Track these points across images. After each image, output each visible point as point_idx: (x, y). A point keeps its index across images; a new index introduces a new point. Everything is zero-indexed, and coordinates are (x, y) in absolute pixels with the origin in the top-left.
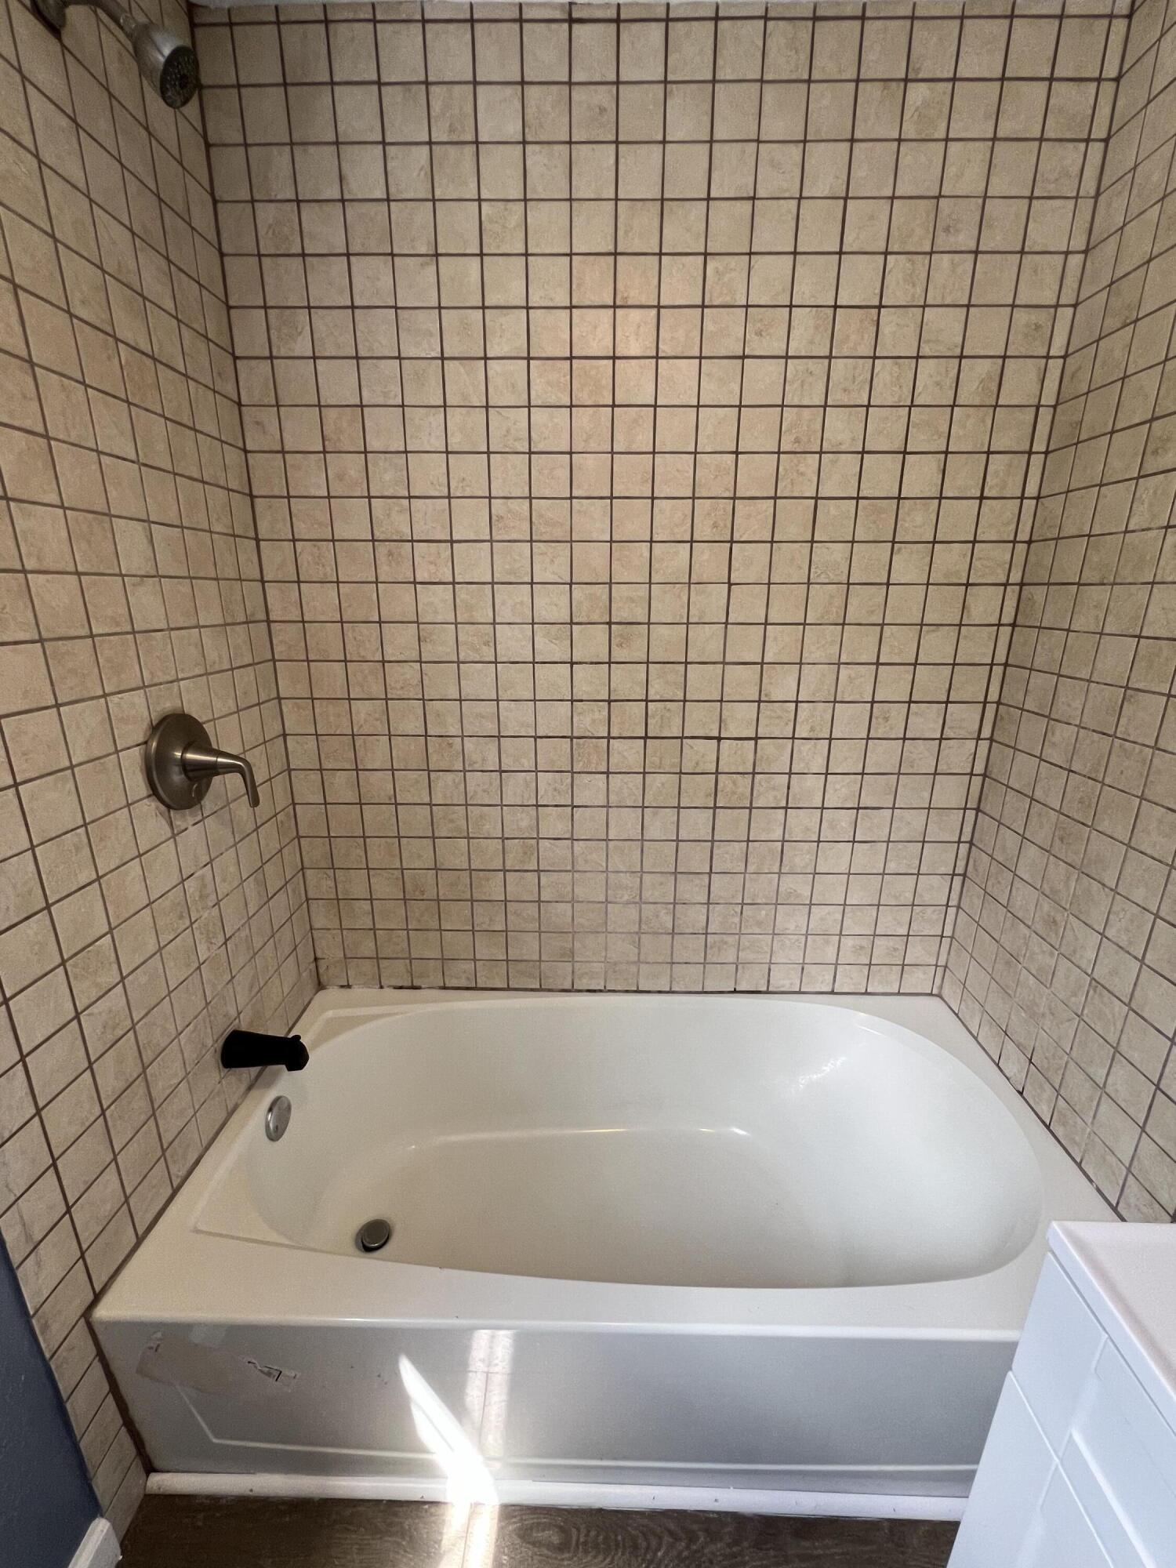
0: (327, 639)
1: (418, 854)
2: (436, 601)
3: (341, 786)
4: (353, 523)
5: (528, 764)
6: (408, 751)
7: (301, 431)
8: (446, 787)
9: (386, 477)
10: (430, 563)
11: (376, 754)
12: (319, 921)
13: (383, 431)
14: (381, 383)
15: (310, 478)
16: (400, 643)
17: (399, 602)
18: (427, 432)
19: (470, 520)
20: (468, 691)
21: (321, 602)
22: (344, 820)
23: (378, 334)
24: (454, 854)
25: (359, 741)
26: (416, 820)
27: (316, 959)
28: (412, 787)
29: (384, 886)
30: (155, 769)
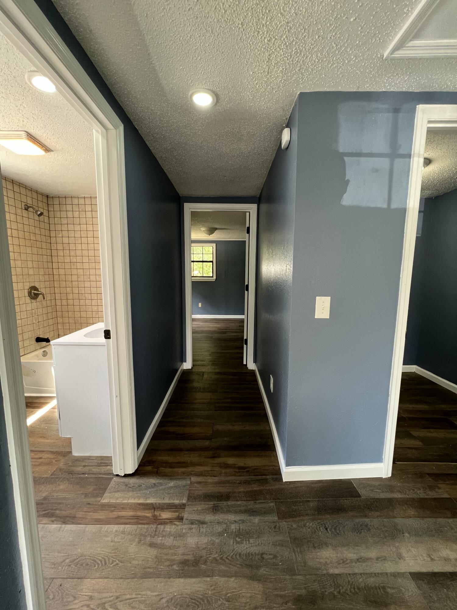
0: (63, 277)
8: (82, 302)
9: (72, 253)
11: (70, 296)
13: (72, 247)
14: (72, 240)
15: (61, 253)
17: (74, 272)
19: (86, 260)
20: (86, 285)
21: (62, 272)
22: (65, 308)
23: (72, 234)
25: (68, 294)
26: (77, 308)
27: (59, 335)
28: (76, 302)
29: (71, 321)
30: (30, 294)
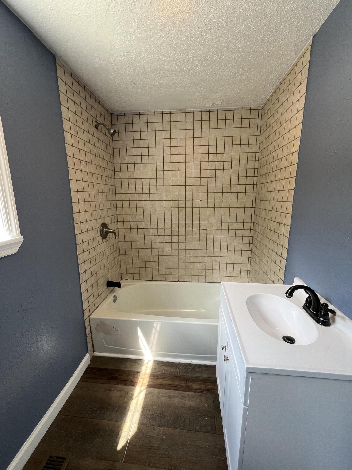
1: (142, 252)
2: (147, 204)
3: (128, 238)
4: (132, 190)
5: (163, 234)
6: (141, 231)
7: (124, 175)
10: (146, 197)
12: (122, 266)
13: (138, 175)
14: (138, 167)
15: (125, 183)
16: (140, 211)
18: (146, 175)
19: (153, 190)
21: (126, 204)
22: (128, 245)
23: (138, 159)
24: (148, 252)
26: (142, 245)
27: (121, 273)
29: (135, 258)
30: (102, 231)
